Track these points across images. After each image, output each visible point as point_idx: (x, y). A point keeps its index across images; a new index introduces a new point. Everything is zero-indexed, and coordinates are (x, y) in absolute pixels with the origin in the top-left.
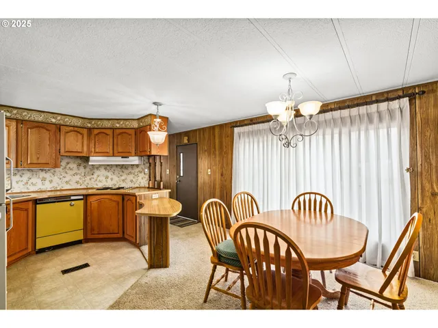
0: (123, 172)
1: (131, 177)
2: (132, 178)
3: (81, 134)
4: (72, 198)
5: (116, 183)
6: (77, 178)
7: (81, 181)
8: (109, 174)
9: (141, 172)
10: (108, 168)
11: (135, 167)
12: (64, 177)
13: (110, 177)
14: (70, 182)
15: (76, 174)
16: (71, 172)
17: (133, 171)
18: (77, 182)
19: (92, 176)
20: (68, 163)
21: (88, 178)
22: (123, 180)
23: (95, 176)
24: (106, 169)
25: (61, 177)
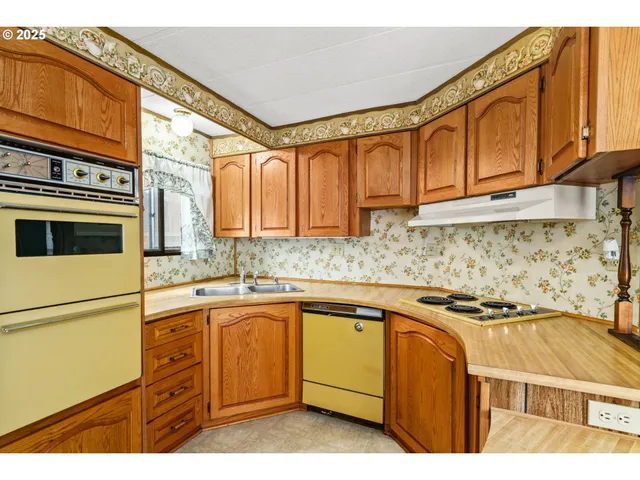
0: (514, 250)
1: (541, 270)
2: (547, 276)
3: (398, 148)
4: (360, 312)
5: (492, 285)
6: (406, 260)
7: (415, 269)
8: (476, 255)
9: (585, 254)
10: (475, 235)
11: (559, 231)
12: (383, 257)
13: (480, 262)
14: (394, 270)
15: (405, 250)
16: (395, 247)
17: (550, 249)
18: (408, 271)
19: (440, 258)
20: (390, 226)
21: (432, 261)
22: (516, 279)
23: (445, 259)
24: (468, 239)
25: (378, 255)
